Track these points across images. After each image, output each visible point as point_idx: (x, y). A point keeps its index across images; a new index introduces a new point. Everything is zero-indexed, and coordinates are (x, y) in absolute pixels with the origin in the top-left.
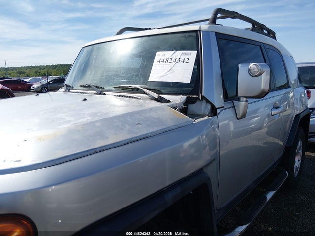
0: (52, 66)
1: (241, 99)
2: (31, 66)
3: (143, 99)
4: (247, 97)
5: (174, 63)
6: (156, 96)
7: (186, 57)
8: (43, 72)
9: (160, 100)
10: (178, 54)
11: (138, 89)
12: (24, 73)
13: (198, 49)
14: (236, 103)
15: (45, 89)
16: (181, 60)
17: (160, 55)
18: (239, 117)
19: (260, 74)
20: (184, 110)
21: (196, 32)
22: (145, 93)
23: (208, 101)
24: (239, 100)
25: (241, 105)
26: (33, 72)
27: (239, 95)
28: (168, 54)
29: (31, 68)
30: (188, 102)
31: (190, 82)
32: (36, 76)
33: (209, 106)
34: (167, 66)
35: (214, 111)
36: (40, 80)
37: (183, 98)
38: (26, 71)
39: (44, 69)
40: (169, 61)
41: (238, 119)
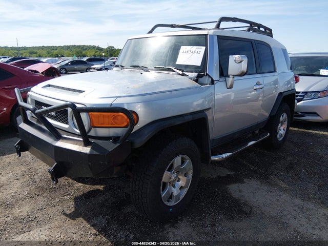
0: (65, 46)
1: (230, 76)
2: (43, 46)
3: (173, 74)
4: (233, 76)
5: (191, 54)
6: (181, 72)
7: (199, 50)
8: (55, 52)
9: (183, 75)
10: (195, 48)
11: (170, 69)
12: (36, 53)
13: (206, 45)
14: (227, 78)
15: (63, 71)
16: (196, 52)
17: (183, 49)
18: (228, 87)
19: (241, 62)
20: (196, 81)
21: (206, 35)
22: (174, 71)
23: (209, 76)
24: (229, 77)
25: (230, 80)
26: (44, 52)
27: (229, 74)
28: (189, 48)
29: (43, 48)
30: (199, 76)
31: (200, 65)
32: (48, 57)
33: (210, 79)
34: (187, 55)
35: (213, 82)
36: (56, 61)
37: (196, 74)
38: (38, 52)
39: (56, 49)
40: (189, 52)
41: (228, 88)
